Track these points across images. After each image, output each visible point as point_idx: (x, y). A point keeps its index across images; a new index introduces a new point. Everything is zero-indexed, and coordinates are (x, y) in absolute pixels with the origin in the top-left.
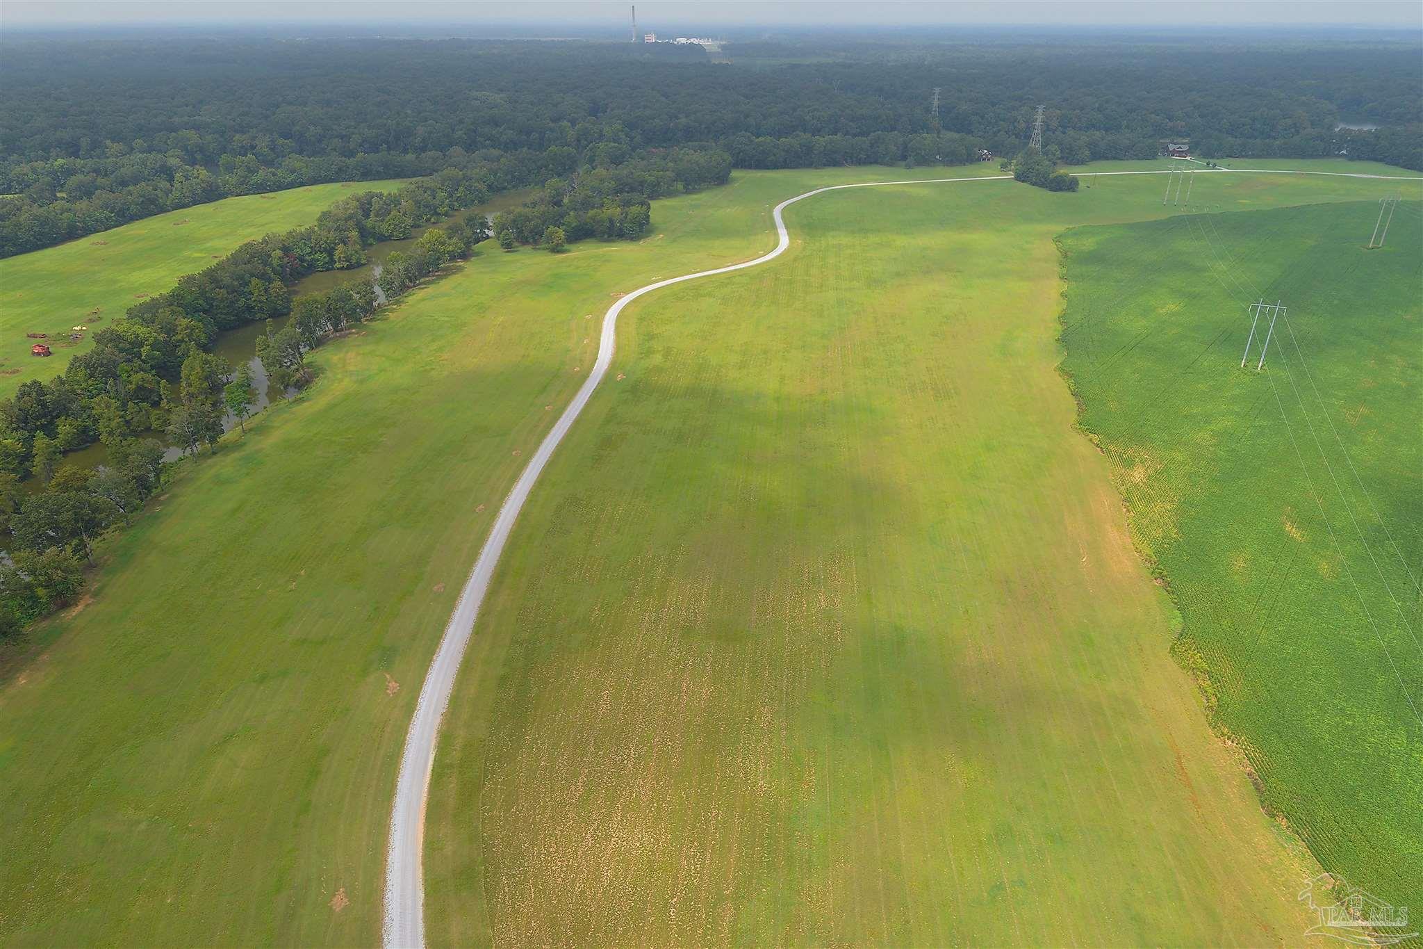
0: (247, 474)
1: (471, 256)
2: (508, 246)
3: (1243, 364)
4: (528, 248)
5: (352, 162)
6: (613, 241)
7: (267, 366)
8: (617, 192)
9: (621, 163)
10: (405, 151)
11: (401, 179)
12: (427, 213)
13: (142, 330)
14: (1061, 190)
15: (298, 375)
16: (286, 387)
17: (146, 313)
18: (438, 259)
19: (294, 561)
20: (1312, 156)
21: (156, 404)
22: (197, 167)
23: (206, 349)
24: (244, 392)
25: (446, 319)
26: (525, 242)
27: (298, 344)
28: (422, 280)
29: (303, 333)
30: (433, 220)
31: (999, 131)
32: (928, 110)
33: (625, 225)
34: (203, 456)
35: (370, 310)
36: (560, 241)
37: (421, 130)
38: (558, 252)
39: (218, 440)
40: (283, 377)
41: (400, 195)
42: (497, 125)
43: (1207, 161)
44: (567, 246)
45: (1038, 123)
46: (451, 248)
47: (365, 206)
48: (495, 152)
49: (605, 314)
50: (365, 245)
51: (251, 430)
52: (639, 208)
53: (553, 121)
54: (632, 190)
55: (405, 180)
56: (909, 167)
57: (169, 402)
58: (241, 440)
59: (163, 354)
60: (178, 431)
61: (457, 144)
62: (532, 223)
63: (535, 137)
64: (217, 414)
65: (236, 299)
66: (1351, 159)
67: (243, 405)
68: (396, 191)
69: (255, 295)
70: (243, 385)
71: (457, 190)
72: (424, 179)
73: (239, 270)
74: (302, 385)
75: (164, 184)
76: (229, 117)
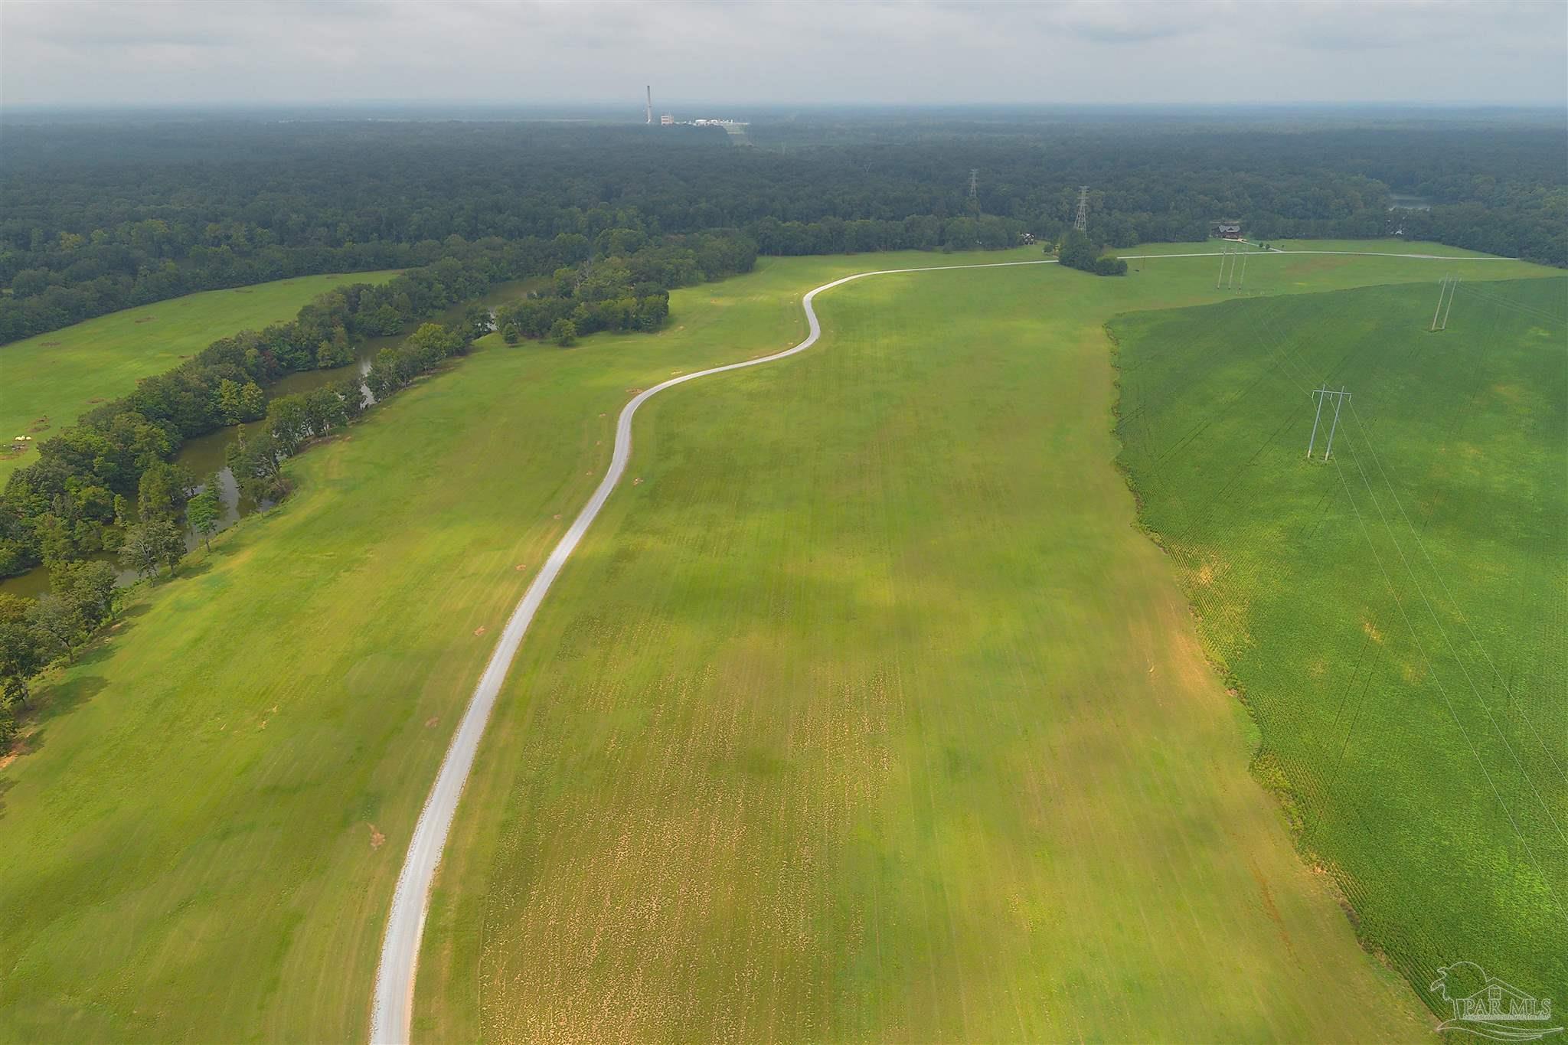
0: (212, 599)
1: (472, 351)
2: (511, 340)
3: (1309, 456)
4: (534, 343)
5: (339, 251)
6: (628, 333)
7: (238, 476)
8: (632, 281)
9: (637, 250)
10: (399, 240)
11: (393, 271)
12: (420, 306)
13: (95, 439)
14: (1108, 274)
15: (273, 486)
16: (259, 500)
17: (100, 419)
18: (434, 355)
19: (263, 698)
20: (1367, 237)
21: (109, 522)
22: (165, 259)
23: (168, 458)
24: (211, 506)
25: (442, 421)
26: (531, 335)
27: (274, 452)
28: (416, 379)
29: (280, 439)
30: (428, 314)
31: (1042, 213)
32: (965, 193)
33: (642, 317)
34: (163, 579)
35: (355, 412)
36: (570, 335)
37: (416, 218)
38: (568, 346)
39: (180, 560)
40: (256, 488)
41: (391, 287)
42: (500, 212)
43: (1260, 242)
44: (577, 340)
45: (1082, 204)
46: (448, 344)
47: (353, 298)
48: (498, 240)
49: (620, 412)
50: (353, 342)
51: (217, 549)
52: (657, 298)
53: (562, 207)
54: (649, 279)
55: (397, 271)
56: (947, 252)
57: (124, 519)
58: (206, 561)
59: (119, 465)
60: (134, 552)
61: (456, 232)
62: (539, 315)
63: (541, 224)
64: (181, 531)
65: (204, 402)
66: (1407, 240)
67: (209, 521)
68: (388, 283)
69: (226, 398)
70: (209, 499)
71: (455, 281)
72: (419, 269)
73: (208, 371)
74: (278, 497)
75: (125, 278)
76: (202, 205)
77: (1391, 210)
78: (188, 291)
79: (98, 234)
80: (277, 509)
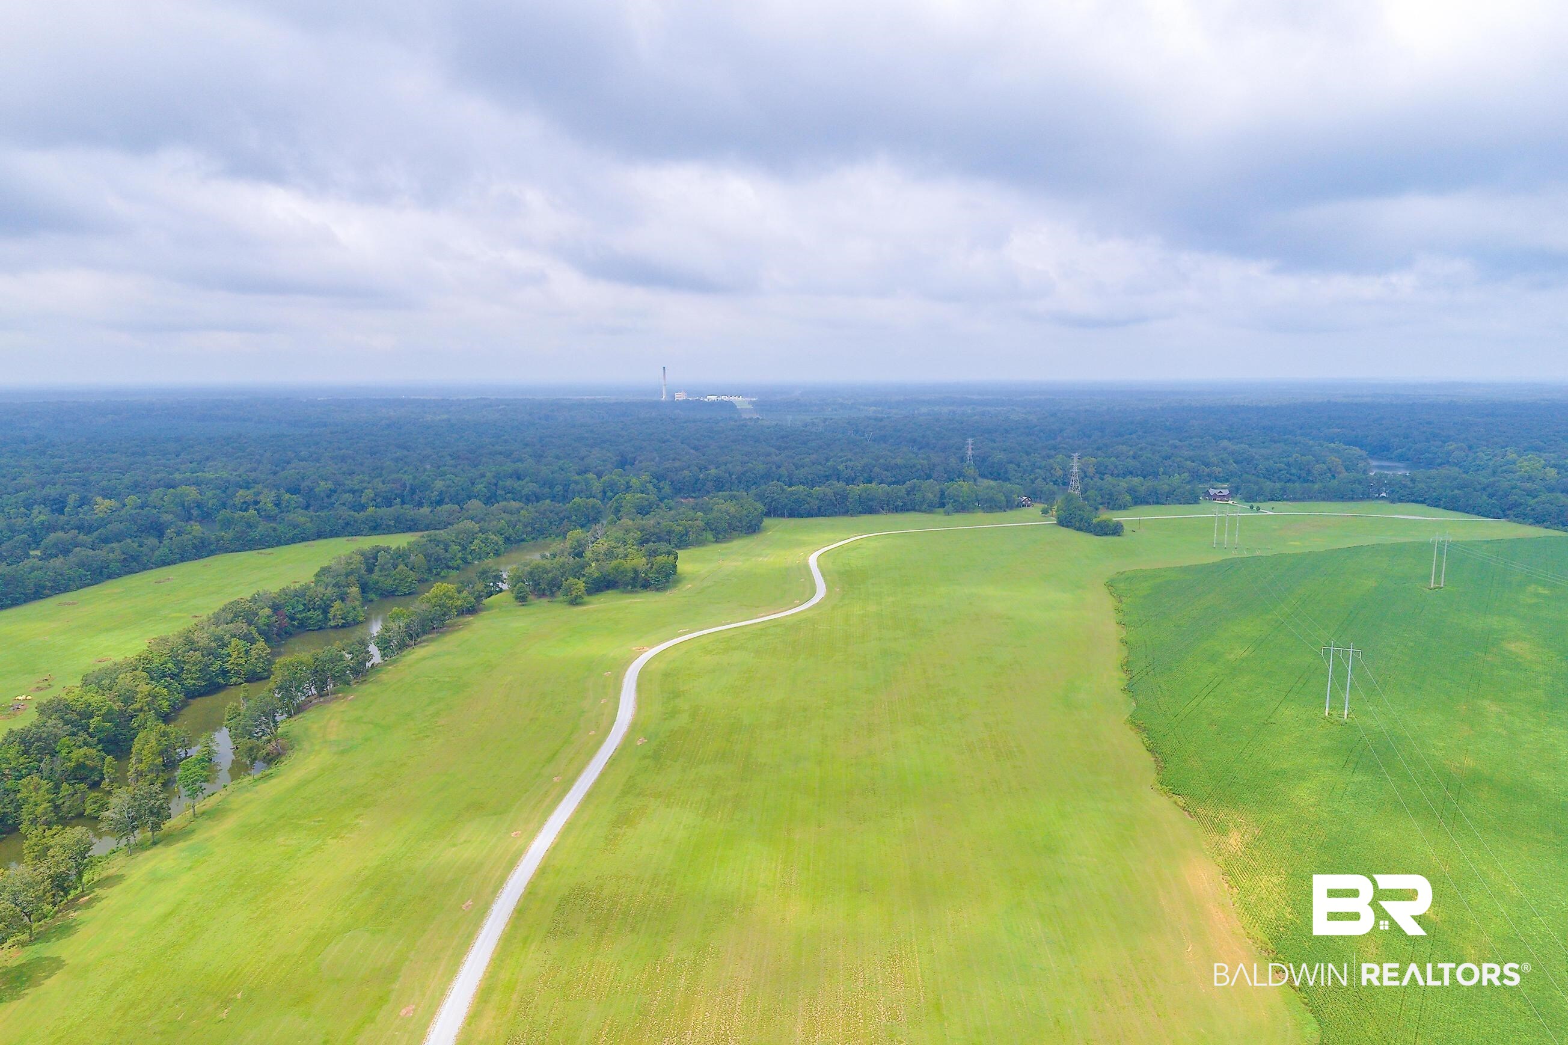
0: (190, 868)
1: (481, 610)
2: (522, 599)
3: (1327, 714)
4: (544, 601)
5: (362, 515)
6: (637, 592)
7: (235, 737)
8: (643, 542)
9: (648, 513)
10: (420, 505)
11: (412, 534)
12: (435, 567)
13: (94, 698)
14: (1106, 534)
15: (269, 747)
16: (253, 761)
17: (104, 678)
18: (444, 614)
19: (230, 981)
20: (1352, 499)
21: (95, 785)
22: (192, 522)
23: (166, 718)
24: (203, 768)
25: (446, 679)
26: (542, 594)
27: (275, 711)
28: (424, 638)
29: (280, 699)
30: (442, 574)
31: (1036, 478)
32: (962, 459)
33: (651, 575)
34: (141, 847)
35: (360, 671)
36: (579, 593)
37: (439, 484)
38: (577, 604)
39: (162, 826)
40: (251, 749)
41: (409, 549)
42: (519, 478)
43: (1250, 504)
44: (586, 598)
45: (1075, 470)
46: (459, 603)
47: (371, 560)
48: (515, 505)
49: (626, 670)
50: (366, 601)
51: (203, 813)
52: (666, 557)
53: (579, 474)
54: (659, 539)
55: (416, 533)
56: (947, 513)
57: (111, 782)
58: (189, 826)
59: (116, 726)
60: (116, 817)
61: (476, 497)
62: (550, 575)
63: (558, 490)
64: (167, 795)
65: (211, 661)
66: (1393, 502)
67: (198, 784)
68: (405, 545)
69: (234, 656)
70: (203, 760)
71: (471, 543)
72: (437, 532)
73: (219, 631)
74: (272, 759)
75: (152, 541)
76: (235, 473)
77: (1372, 474)
78: (211, 553)
79: (132, 499)
80: (270, 771)
